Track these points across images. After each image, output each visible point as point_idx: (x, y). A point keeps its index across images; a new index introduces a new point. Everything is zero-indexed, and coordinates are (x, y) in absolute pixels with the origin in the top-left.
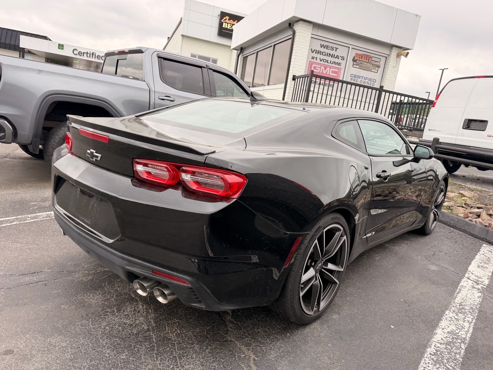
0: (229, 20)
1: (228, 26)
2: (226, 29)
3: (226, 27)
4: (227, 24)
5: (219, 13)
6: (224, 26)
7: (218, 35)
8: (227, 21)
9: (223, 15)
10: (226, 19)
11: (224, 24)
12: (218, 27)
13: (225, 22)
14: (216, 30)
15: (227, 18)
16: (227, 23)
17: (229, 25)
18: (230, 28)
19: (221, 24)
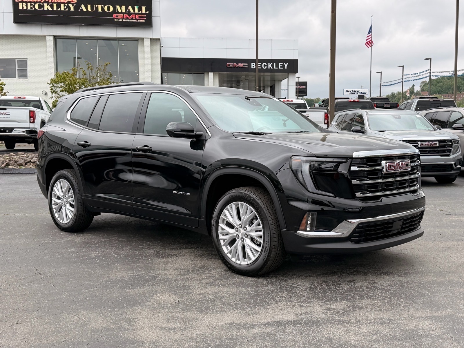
1: (27, 6)
2: (27, 11)
3: (25, 8)
4: (25, 4)
6: (21, 8)
7: (14, 23)
11: (20, 4)
12: (12, 11)
17: (29, 4)
18: (31, 8)
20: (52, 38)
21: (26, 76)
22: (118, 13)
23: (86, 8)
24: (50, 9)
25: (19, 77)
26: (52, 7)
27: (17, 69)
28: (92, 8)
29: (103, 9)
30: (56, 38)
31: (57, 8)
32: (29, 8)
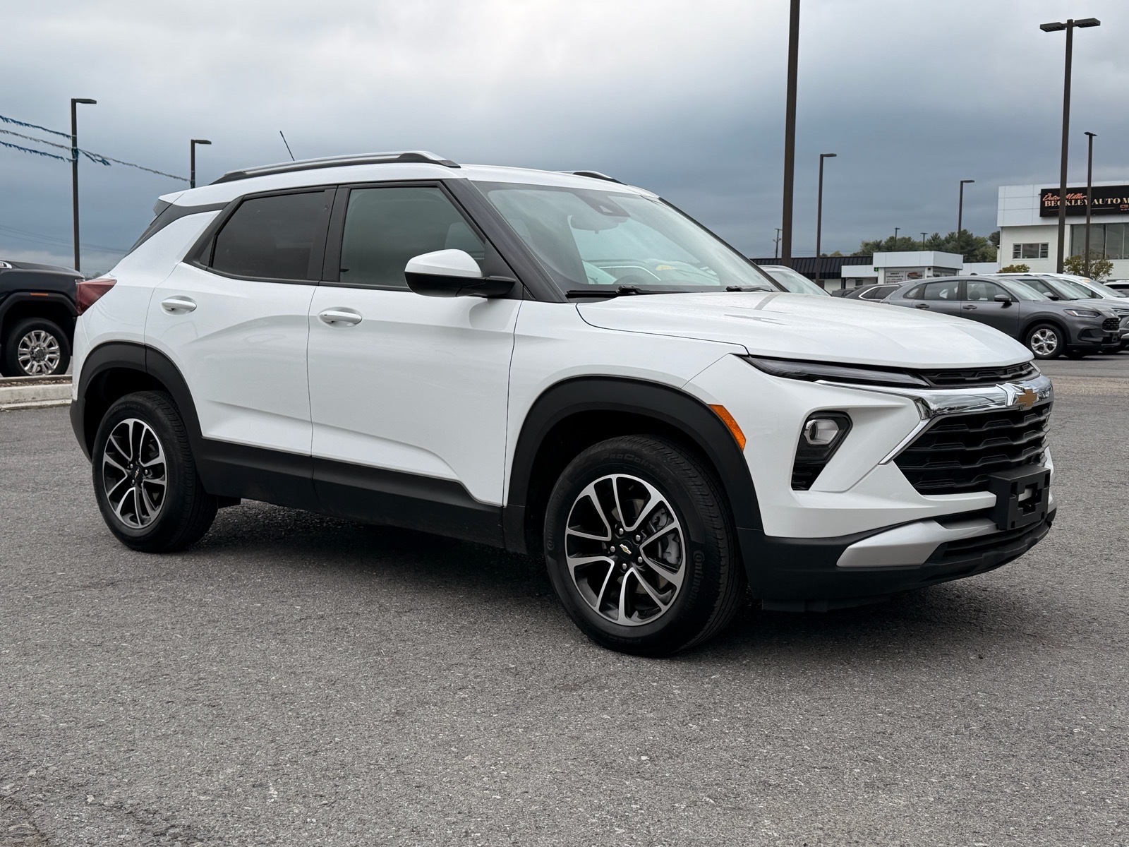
0: (1052, 196)
1: (1051, 203)
2: (1051, 207)
3: (1050, 205)
4: (1049, 202)
5: (1040, 193)
6: (1046, 205)
7: (1040, 216)
8: (1049, 198)
9: (1044, 193)
10: (1048, 197)
11: (1046, 202)
12: (1040, 208)
13: (1048, 200)
14: (1038, 211)
15: (1050, 194)
16: (1051, 201)
17: (1053, 202)
19: (1042, 203)
20: (1069, 226)
21: (1046, 257)
22: (1125, 204)
23: (1098, 201)
24: (1069, 204)
25: (1042, 257)
26: (1071, 203)
27: (1040, 250)
28: (1103, 202)
29: (1112, 201)
30: (1072, 226)
31: (1075, 203)
32: (1053, 205)
